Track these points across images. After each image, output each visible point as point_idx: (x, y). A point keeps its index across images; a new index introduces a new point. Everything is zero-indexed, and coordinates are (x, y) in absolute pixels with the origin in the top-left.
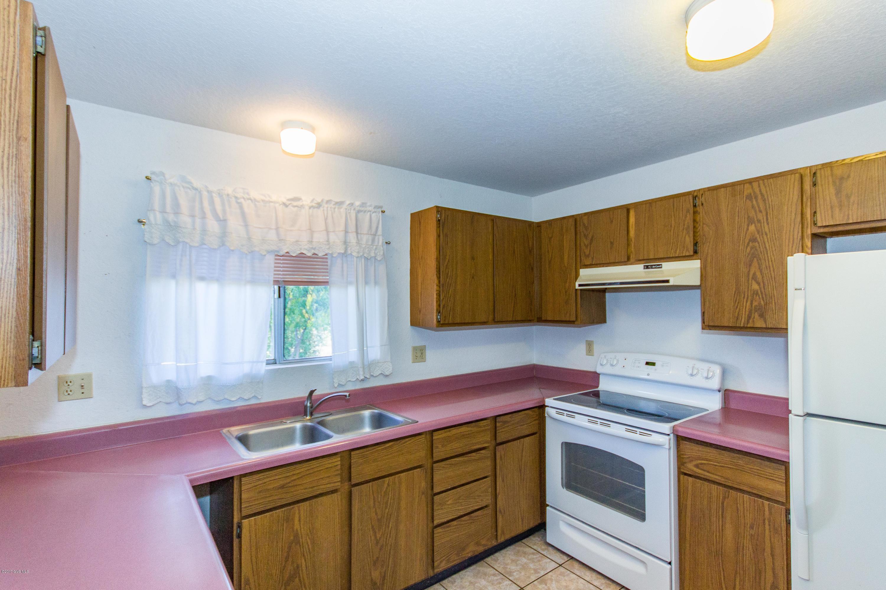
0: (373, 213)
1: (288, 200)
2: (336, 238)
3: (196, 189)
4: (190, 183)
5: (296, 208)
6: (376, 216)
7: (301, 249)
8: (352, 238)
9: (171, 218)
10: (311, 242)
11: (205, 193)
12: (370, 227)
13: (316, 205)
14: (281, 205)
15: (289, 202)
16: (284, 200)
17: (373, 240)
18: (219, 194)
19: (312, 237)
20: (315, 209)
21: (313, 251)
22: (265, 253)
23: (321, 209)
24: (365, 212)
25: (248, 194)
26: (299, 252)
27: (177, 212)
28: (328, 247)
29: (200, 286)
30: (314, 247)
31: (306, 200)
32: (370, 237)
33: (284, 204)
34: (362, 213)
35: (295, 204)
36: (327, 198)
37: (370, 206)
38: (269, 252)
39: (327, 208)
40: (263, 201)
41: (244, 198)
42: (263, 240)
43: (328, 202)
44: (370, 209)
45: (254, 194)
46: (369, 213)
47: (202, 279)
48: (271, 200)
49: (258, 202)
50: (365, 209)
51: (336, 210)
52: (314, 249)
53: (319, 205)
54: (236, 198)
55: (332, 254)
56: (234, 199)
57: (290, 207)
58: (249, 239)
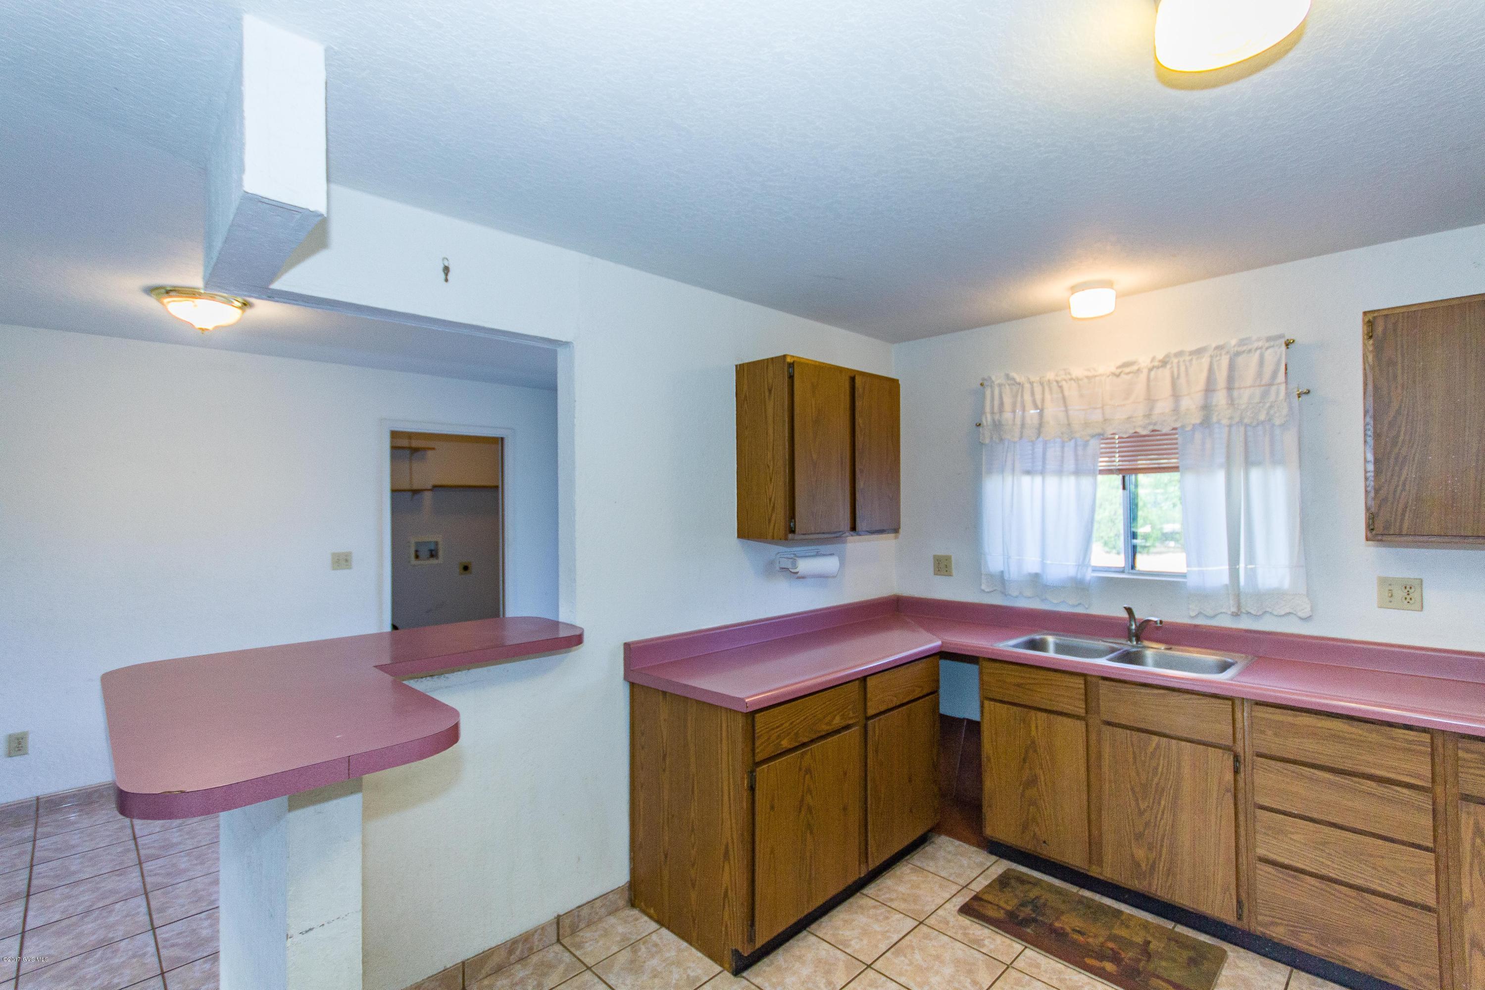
0: (1267, 349)
1: (1118, 368)
2: (1191, 403)
3: (1019, 384)
4: (1014, 379)
5: (1131, 375)
6: (1275, 355)
7: (1135, 427)
8: (1220, 398)
9: (997, 417)
10: (1148, 416)
11: (1027, 386)
12: (1259, 374)
13: (1160, 364)
14: (1110, 377)
15: (1119, 370)
16: (1113, 369)
17: (1265, 395)
18: (1040, 382)
19: (1151, 409)
20: (1161, 370)
21: (1151, 427)
22: (1088, 438)
23: (1168, 366)
24: (1250, 351)
25: (1069, 374)
26: (1133, 431)
27: (1001, 411)
28: (1174, 418)
29: (1026, 480)
30: (1154, 421)
31: (1144, 361)
32: (1258, 392)
33: (1114, 374)
34: (1244, 355)
35: (1127, 370)
36: (1174, 351)
37: (1259, 340)
38: (1093, 436)
39: (1179, 362)
40: (1087, 377)
41: (1065, 380)
42: (1086, 423)
43: (1179, 354)
44: (1260, 344)
45: (1078, 372)
46: (1258, 352)
47: (1028, 472)
48: (1096, 374)
49: (1081, 380)
50: (1250, 347)
51: (1194, 361)
52: (1155, 424)
53: (1164, 363)
54: (1057, 382)
55: (1183, 427)
56: (1055, 384)
57: (1123, 376)
58: (1069, 425)
